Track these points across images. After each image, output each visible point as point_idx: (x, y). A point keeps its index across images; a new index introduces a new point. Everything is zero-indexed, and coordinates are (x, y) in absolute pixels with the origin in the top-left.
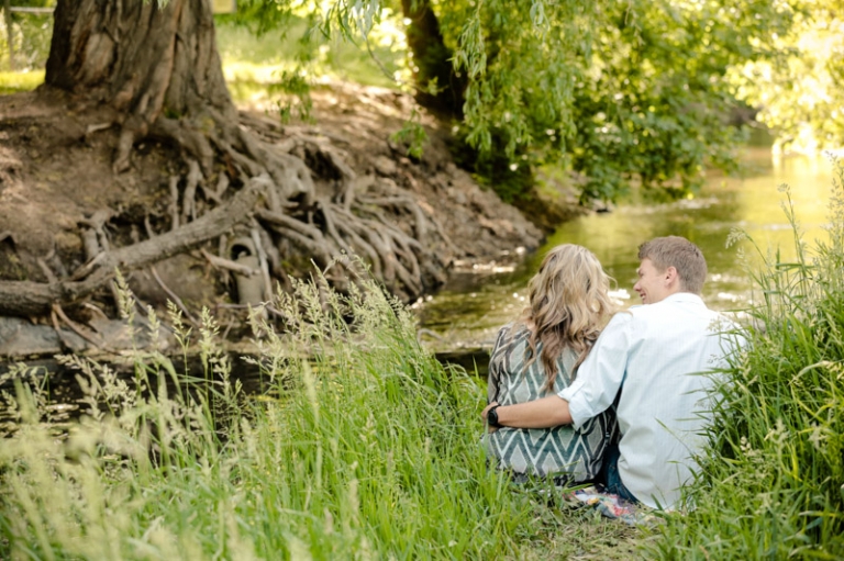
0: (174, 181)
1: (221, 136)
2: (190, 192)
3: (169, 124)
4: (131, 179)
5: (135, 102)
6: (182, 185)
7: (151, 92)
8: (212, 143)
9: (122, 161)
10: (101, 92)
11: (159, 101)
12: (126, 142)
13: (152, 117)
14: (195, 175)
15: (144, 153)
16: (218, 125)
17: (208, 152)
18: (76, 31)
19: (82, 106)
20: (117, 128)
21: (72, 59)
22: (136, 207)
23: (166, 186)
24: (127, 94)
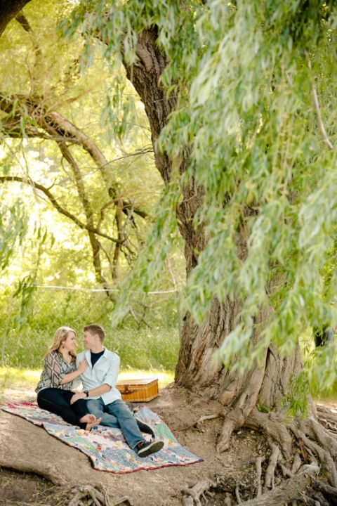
0: (260, 460)
1: (299, 427)
2: (271, 469)
3: (261, 417)
4: (230, 457)
5: (237, 399)
6: (266, 464)
7: (248, 392)
8: (292, 432)
9: (224, 444)
10: (212, 391)
11: (254, 399)
12: (228, 428)
13: (248, 412)
14: (276, 456)
15: (241, 438)
16: (297, 418)
17: (288, 439)
18: (196, 346)
19: (197, 401)
20: (221, 418)
21: (192, 366)
22: (230, 480)
23: (253, 464)
24: (230, 394)
